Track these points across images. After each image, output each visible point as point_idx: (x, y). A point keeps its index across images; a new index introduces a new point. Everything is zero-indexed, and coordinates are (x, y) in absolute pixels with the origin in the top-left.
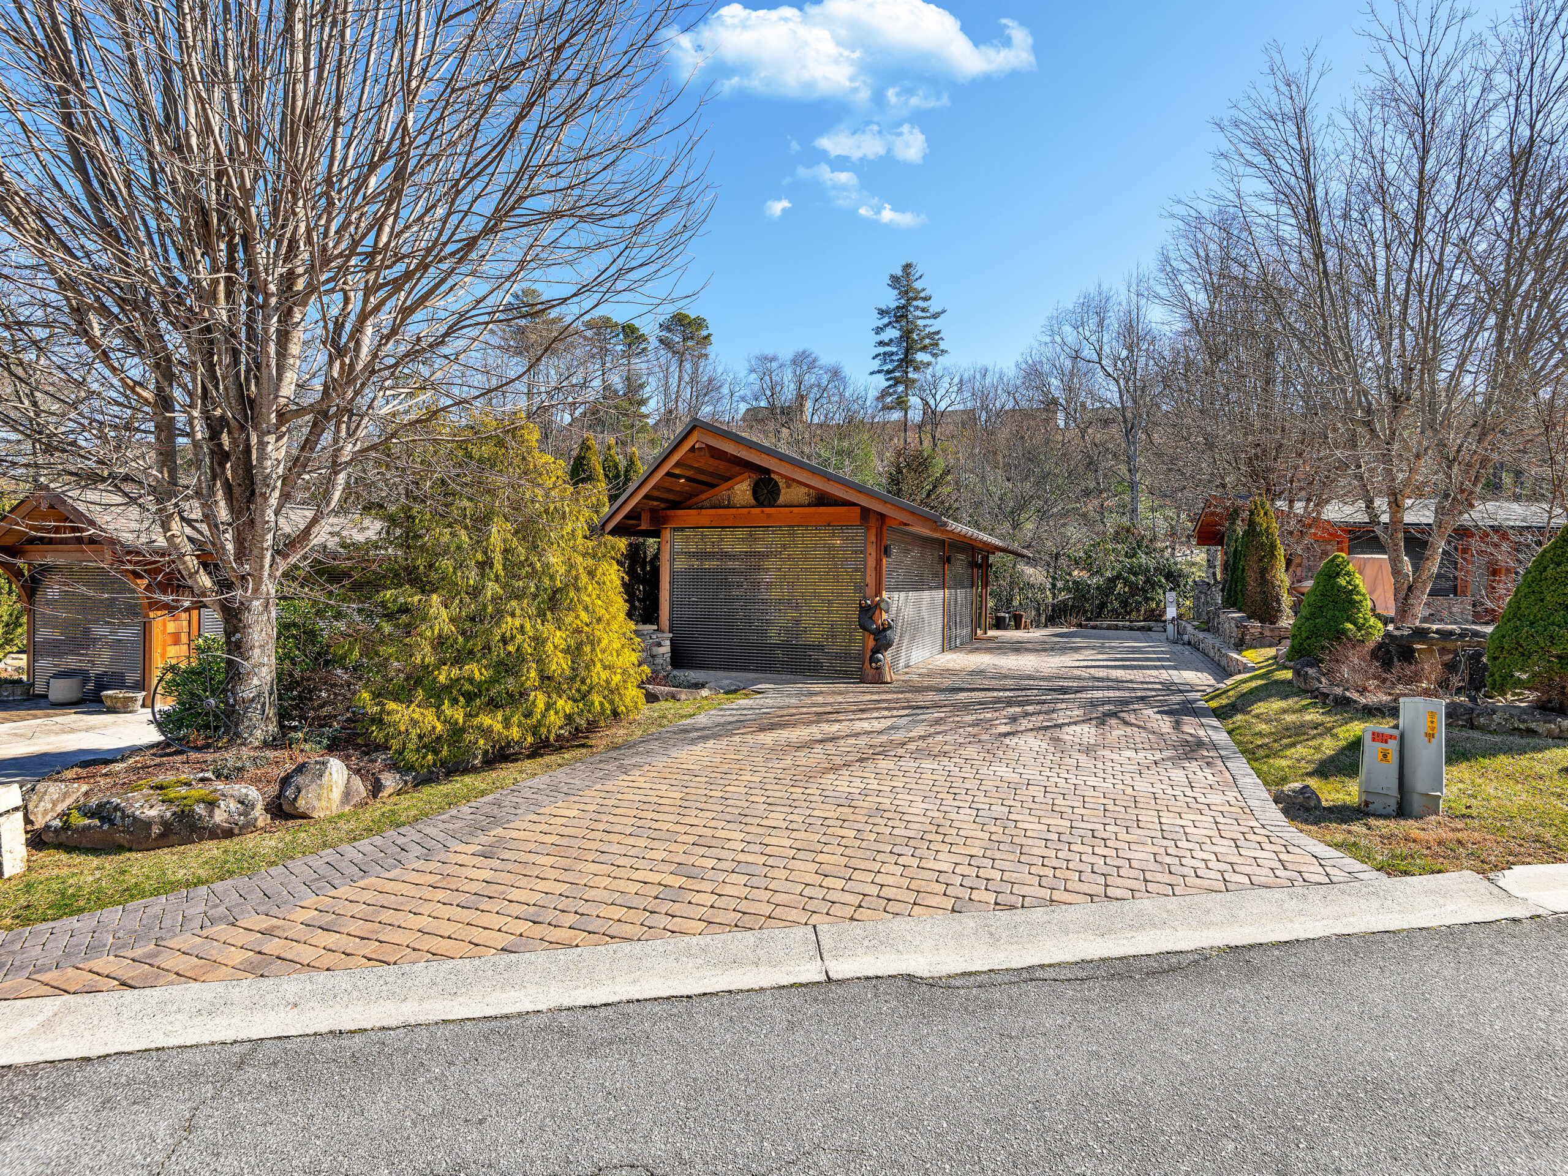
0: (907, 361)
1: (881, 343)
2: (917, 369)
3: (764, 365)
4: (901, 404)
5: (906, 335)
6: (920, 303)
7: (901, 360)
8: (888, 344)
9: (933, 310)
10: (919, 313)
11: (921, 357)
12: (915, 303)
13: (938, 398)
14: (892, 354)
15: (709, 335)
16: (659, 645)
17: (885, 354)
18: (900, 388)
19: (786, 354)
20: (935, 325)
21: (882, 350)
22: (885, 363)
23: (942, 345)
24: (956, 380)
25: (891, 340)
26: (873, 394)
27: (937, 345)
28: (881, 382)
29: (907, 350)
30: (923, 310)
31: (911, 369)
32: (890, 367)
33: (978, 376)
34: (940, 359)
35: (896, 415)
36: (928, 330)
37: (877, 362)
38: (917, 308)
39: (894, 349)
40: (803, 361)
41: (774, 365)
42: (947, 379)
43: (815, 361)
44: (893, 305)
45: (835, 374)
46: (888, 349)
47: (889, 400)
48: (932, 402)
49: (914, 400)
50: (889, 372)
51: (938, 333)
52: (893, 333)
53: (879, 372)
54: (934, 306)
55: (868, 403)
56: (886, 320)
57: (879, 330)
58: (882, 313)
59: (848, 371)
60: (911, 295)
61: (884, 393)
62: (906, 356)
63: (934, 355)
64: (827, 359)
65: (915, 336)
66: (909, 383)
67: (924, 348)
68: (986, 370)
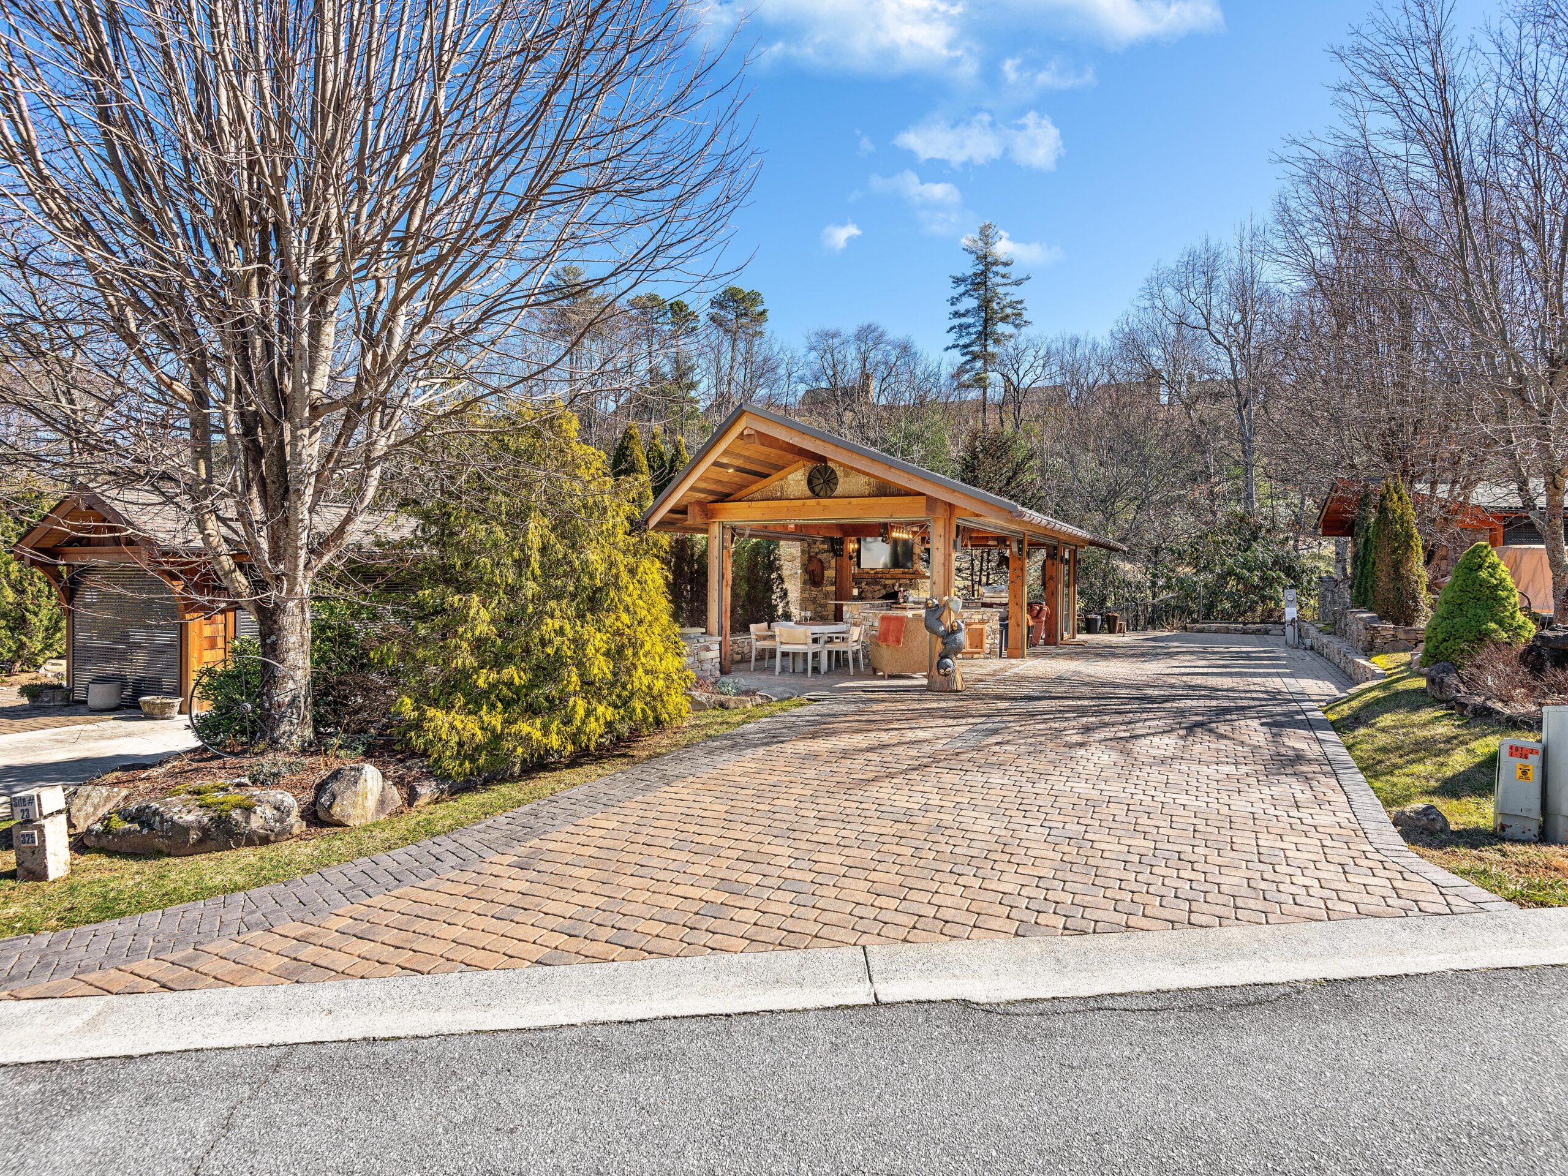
0: (985, 335)
1: (956, 314)
2: (997, 342)
3: (825, 343)
4: (980, 382)
5: (985, 305)
6: (1000, 269)
7: (980, 333)
8: (964, 315)
9: (1014, 278)
10: (999, 280)
11: (1002, 328)
12: (994, 269)
13: (1021, 373)
14: (969, 326)
15: (765, 311)
16: (708, 649)
17: (960, 326)
18: (979, 364)
19: (849, 329)
20: (1017, 293)
21: (957, 322)
22: (961, 336)
23: (1026, 316)
24: (1042, 353)
25: (968, 311)
26: (946, 371)
27: (1020, 315)
28: (957, 358)
29: (986, 321)
30: (1003, 276)
31: (990, 342)
32: (965, 340)
33: (1067, 347)
34: (1024, 330)
35: (974, 394)
36: (1008, 299)
37: (953, 335)
38: (996, 274)
39: (971, 320)
40: (869, 336)
41: (836, 341)
42: (1031, 352)
43: (882, 335)
44: (969, 272)
45: (905, 349)
46: (964, 320)
47: (966, 377)
48: (1014, 378)
49: (994, 377)
50: (966, 346)
51: (1021, 302)
52: (970, 303)
53: (954, 346)
54: (1015, 273)
55: (942, 381)
56: (962, 289)
57: (954, 301)
58: (958, 281)
59: (919, 345)
60: (989, 259)
61: (961, 371)
62: (985, 328)
63: (1016, 326)
64: (895, 333)
65: (995, 306)
66: (988, 358)
67: (1005, 319)
68: (1077, 341)
